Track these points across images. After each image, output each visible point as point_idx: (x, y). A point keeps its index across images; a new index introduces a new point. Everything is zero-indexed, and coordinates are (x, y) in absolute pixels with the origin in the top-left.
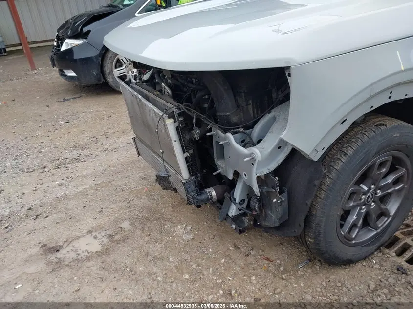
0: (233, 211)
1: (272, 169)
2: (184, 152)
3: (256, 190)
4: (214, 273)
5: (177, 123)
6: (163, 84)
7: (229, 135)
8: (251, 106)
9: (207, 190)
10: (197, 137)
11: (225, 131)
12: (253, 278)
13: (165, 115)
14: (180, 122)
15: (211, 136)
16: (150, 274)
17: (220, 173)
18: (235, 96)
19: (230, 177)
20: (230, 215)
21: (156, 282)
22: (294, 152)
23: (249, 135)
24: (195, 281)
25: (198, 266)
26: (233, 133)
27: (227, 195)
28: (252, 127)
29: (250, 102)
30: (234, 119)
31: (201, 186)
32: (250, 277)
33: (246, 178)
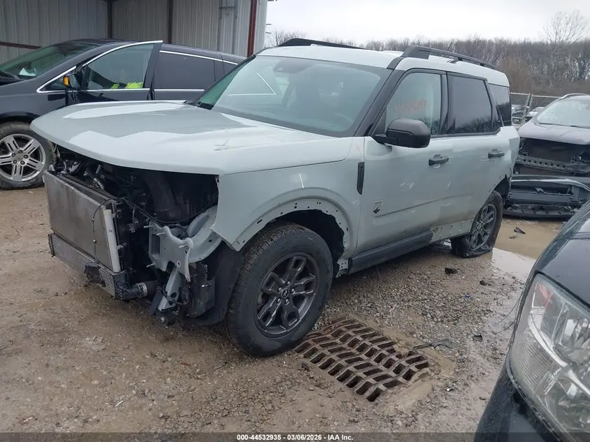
0: (163, 304)
1: (203, 258)
2: (118, 245)
3: (188, 276)
4: (127, 378)
5: (114, 215)
6: (95, 179)
7: (167, 228)
8: (188, 205)
9: (138, 285)
10: (133, 230)
11: (162, 225)
12: (169, 379)
13: (102, 206)
14: (118, 213)
15: (148, 229)
16: (51, 383)
17: (153, 266)
18: (173, 194)
19: (164, 269)
20: (160, 309)
21: (59, 390)
22: (223, 244)
23: (185, 231)
24: (106, 385)
25: (109, 372)
26: (171, 228)
27: (159, 288)
28: (188, 223)
29: (188, 201)
30: (172, 215)
31: (131, 280)
32: (165, 379)
33: (179, 266)
